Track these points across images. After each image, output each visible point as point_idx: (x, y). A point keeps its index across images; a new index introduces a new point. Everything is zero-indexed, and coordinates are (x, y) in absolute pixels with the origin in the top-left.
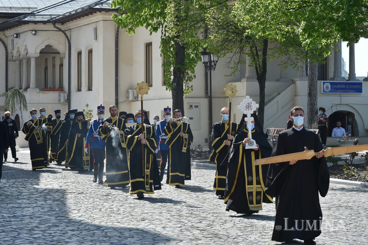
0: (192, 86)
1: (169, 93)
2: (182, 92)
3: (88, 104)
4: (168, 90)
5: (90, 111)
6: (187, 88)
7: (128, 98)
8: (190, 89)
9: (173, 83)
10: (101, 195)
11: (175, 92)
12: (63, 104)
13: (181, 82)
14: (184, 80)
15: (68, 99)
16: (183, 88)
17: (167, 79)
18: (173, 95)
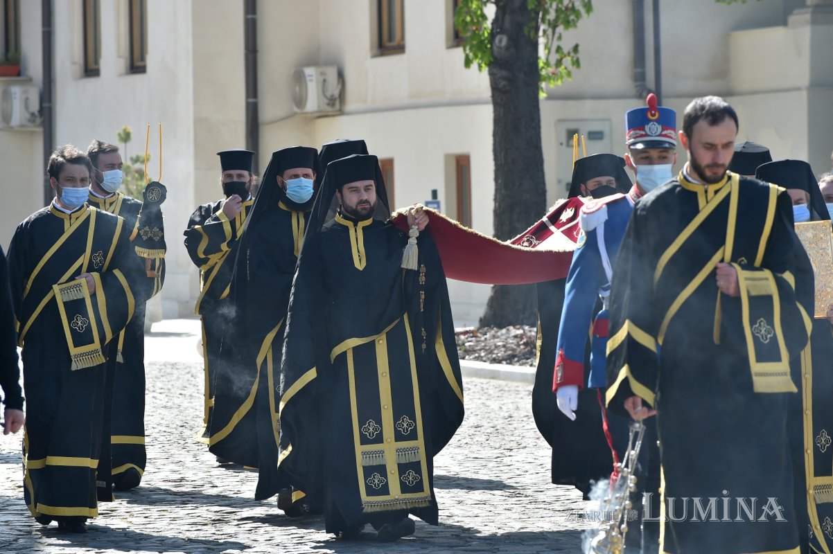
0: (576, 48)
1: (479, 80)
2: (533, 76)
3: (130, 129)
4: (475, 65)
5: (137, 160)
6: (554, 57)
7: (300, 101)
8: (567, 61)
9: (493, 35)
10: (192, 521)
11: (504, 73)
12: (21, 131)
13: (529, 32)
14: (543, 21)
15: (41, 110)
16: (537, 58)
17: (468, 19)
18: (495, 88)
